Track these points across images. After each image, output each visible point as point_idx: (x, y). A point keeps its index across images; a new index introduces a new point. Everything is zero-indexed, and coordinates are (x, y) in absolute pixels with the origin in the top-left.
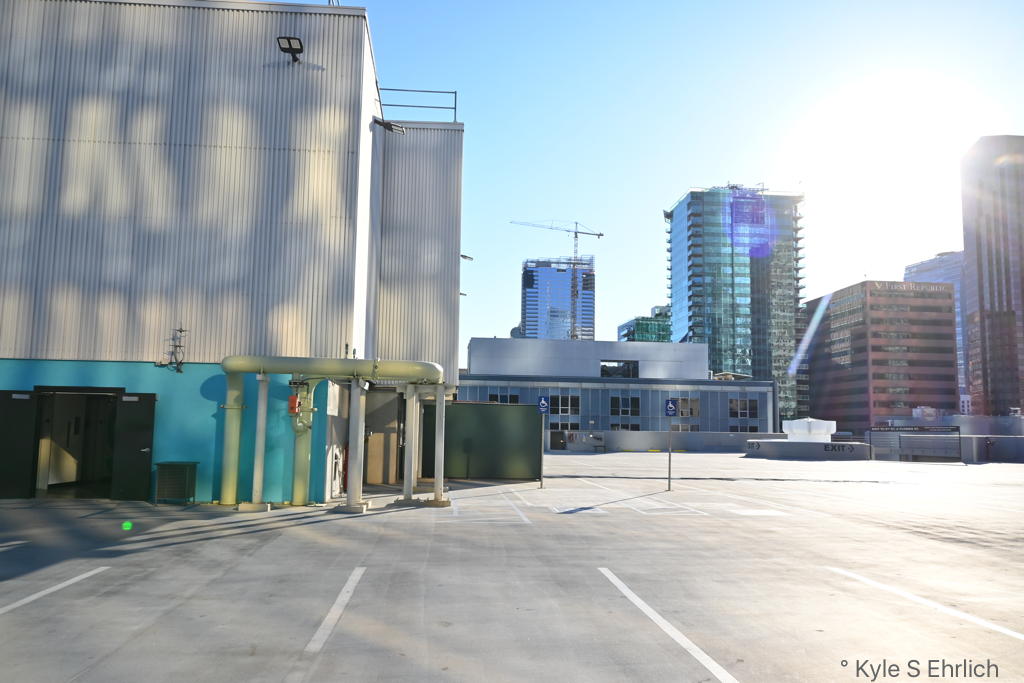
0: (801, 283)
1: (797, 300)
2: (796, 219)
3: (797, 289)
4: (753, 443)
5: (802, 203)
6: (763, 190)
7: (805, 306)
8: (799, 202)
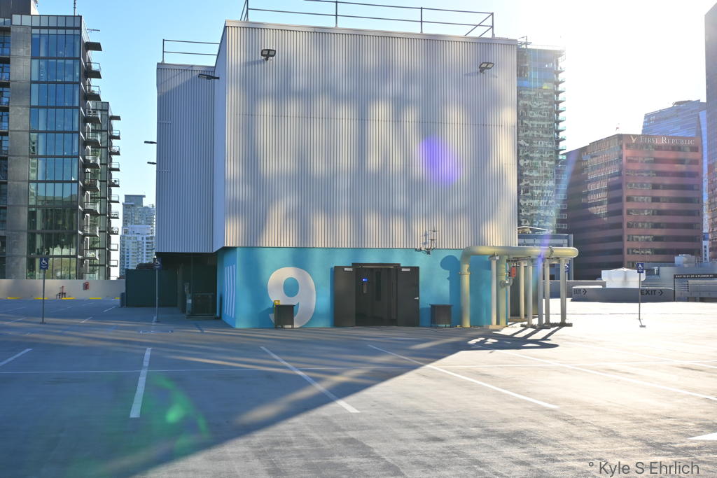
0: (561, 135)
1: (558, 151)
2: (557, 73)
3: (558, 141)
4: (580, 290)
5: (563, 57)
6: (526, 44)
7: (565, 157)
8: (560, 56)
